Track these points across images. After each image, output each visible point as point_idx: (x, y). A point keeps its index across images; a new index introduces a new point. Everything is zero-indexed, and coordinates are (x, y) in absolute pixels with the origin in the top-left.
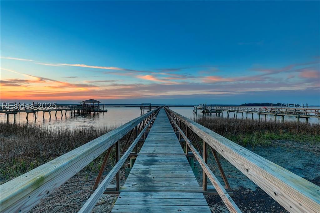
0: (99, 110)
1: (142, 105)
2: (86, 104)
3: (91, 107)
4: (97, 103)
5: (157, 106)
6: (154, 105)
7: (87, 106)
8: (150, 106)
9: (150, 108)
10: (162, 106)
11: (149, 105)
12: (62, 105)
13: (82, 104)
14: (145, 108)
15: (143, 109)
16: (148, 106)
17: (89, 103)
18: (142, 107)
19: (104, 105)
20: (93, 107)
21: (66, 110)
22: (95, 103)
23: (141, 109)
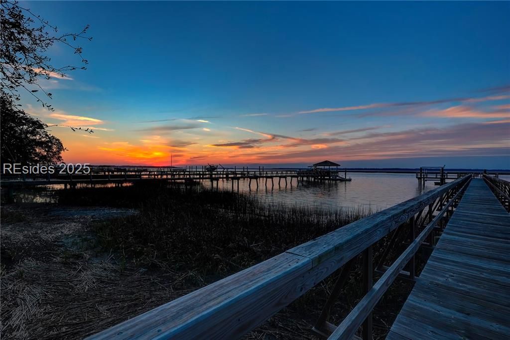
0: (338, 178)
1: (421, 169)
2: (318, 169)
3: (326, 172)
4: (335, 167)
5: (460, 172)
6: (452, 171)
7: (320, 172)
8: (442, 173)
9: (442, 176)
10: (477, 172)
11: (439, 170)
12: (287, 170)
13: (313, 168)
14: (428, 177)
15: (424, 178)
16: (437, 173)
17: (323, 167)
18: (422, 173)
19: (346, 171)
20: (328, 173)
21: (292, 177)
22: (331, 167)
23: (419, 179)
